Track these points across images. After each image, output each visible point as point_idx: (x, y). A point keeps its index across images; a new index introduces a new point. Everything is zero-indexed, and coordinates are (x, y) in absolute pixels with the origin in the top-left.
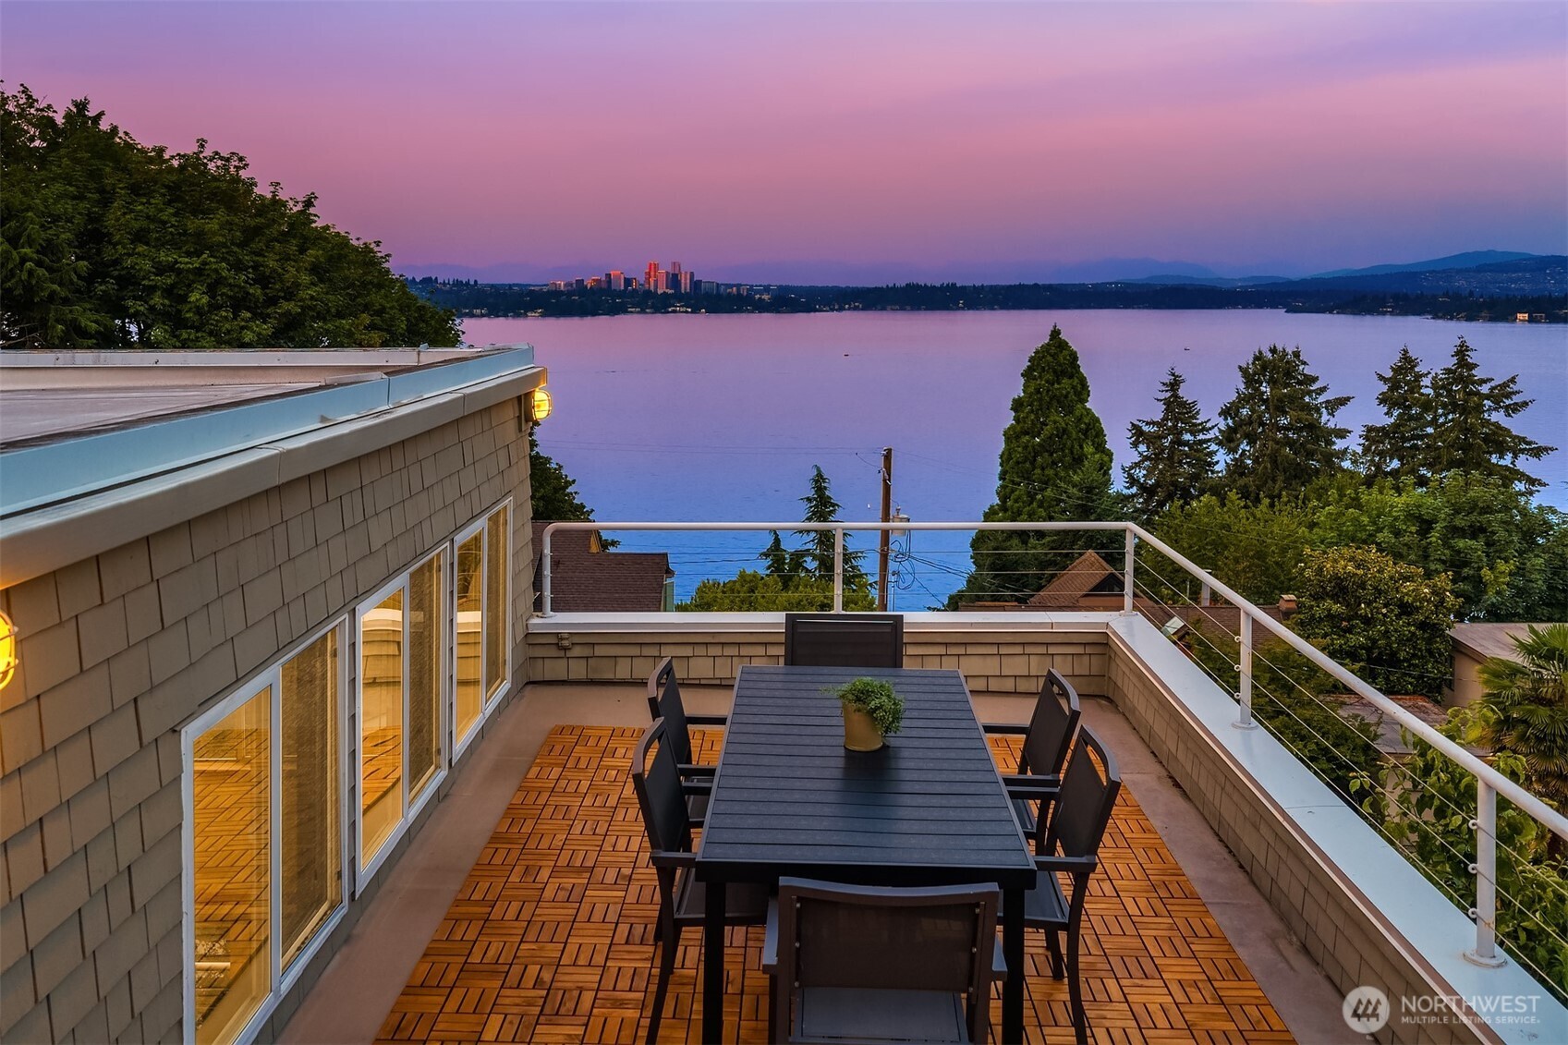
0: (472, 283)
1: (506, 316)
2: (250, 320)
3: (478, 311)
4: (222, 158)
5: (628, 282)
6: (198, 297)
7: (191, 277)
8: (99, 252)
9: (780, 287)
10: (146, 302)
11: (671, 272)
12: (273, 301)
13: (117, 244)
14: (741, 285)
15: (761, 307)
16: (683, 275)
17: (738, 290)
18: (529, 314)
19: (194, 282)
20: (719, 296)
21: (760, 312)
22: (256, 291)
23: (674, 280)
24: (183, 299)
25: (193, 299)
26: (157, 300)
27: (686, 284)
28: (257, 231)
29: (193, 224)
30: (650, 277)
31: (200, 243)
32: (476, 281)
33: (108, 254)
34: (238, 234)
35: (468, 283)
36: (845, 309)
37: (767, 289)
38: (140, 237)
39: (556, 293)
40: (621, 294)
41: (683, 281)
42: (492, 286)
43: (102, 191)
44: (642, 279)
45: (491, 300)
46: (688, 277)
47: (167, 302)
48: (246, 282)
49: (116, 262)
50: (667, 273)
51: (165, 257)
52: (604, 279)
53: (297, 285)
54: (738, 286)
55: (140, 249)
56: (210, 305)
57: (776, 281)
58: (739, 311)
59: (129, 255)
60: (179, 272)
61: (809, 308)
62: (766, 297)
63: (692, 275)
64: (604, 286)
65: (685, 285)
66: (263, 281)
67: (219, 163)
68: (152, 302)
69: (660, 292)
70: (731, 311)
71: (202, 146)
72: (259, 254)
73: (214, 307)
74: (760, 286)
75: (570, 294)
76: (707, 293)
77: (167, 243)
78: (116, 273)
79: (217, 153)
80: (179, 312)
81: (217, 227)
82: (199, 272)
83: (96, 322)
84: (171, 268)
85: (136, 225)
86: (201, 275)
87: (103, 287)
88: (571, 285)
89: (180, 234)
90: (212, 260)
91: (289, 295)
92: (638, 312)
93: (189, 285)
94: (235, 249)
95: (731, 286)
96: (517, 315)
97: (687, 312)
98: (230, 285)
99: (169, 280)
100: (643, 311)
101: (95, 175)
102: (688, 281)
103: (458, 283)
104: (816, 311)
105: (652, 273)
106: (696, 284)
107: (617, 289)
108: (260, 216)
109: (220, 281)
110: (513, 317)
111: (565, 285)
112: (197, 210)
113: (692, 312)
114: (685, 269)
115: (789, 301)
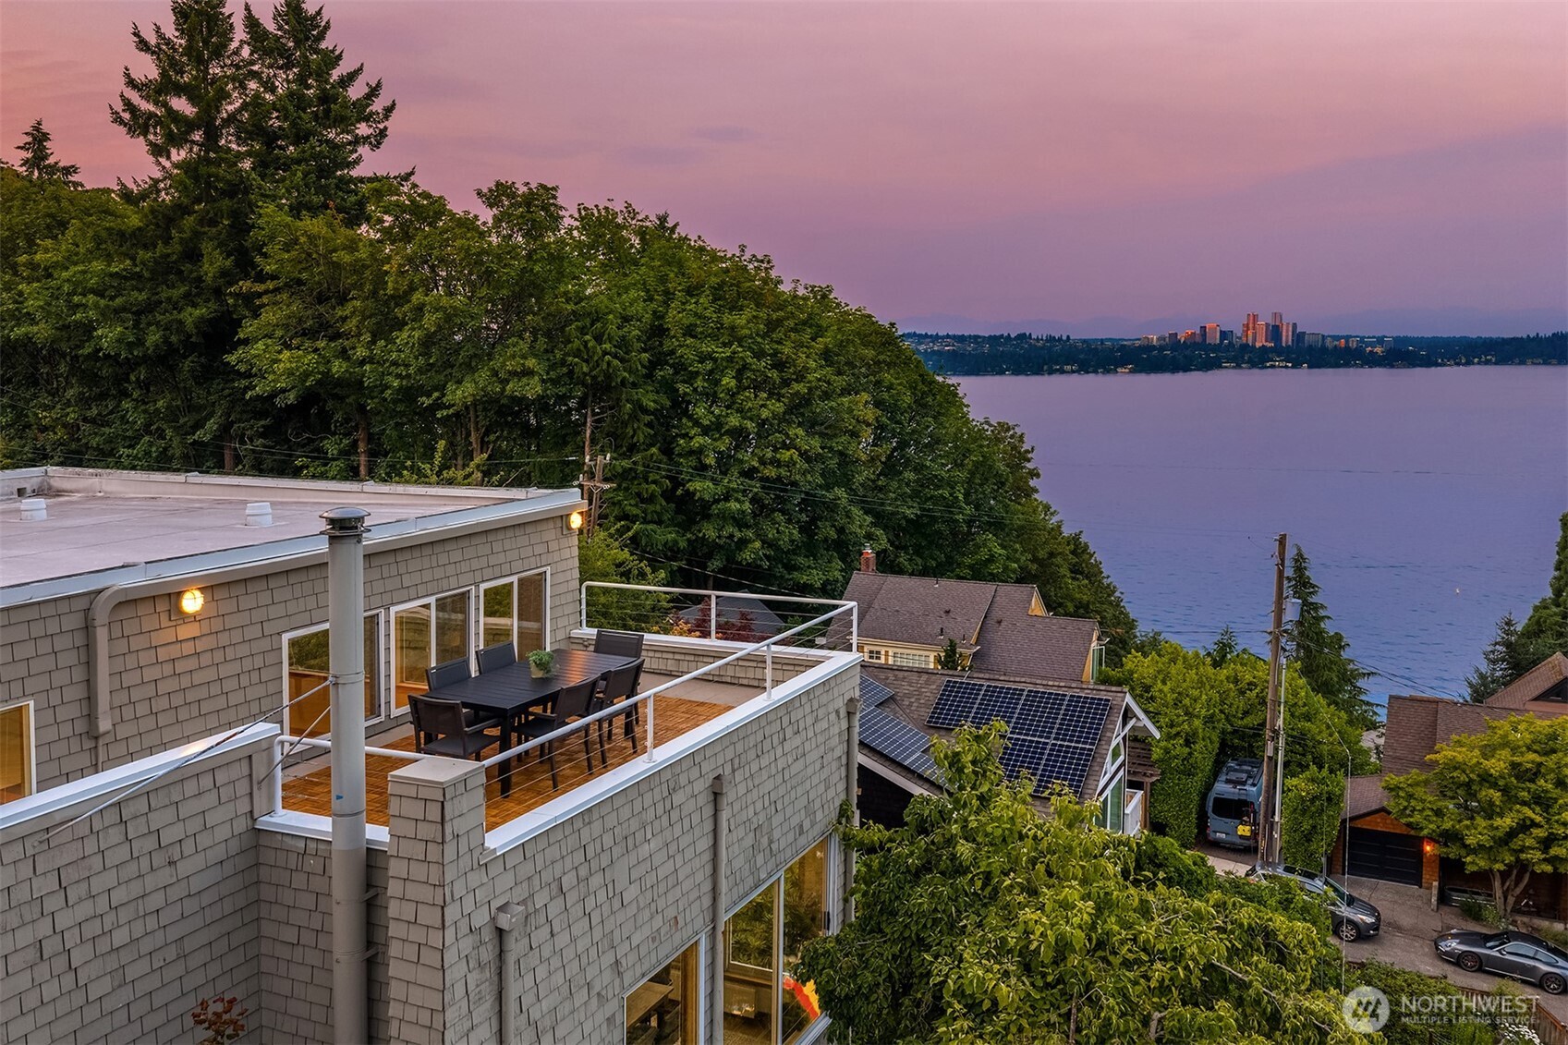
0: (1064, 338)
1: (1095, 372)
2: (767, 399)
3: (1069, 367)
4: (758, 261)
5: (1224, 334)
6: (728, 381)
7: (724, 364)
8: (661, 344)
9: (1397, 339)
10: (692, 385)
11: (1272, 323)
12: (786, 383)
13: (674, 337)
14: (1351, 337)
15: (1372, 361)
16: (1284, 327)
17: (1347, 342)
18: (1119, 370)
19: (726, 368)
20: (1324, 349)
21: (1370, 367)
22: (774, 374)
23: (1275, 332)
24: (717, 382)
25: (724, 382)
26: (699, 383)
27: (1287, 336)
28: (779, 322)
29: (727, 319)
30: (1248, 329)
31: (734, 335)
32: (1068, 337)
33: (668, 345)
34: (762, 326)
35: (1060, 339)
36: (1473, 364)
37: (1380, 341)
38: (690, 331)
39: (1148, 348)
40: (1215, 348)
41: (1284, 334)
42: (1084, 341)
43: (666, 293)
44: (1238, 332)
45: (1082, 356)
46: (1291, 329)
47: (706, 385)
48: (765, 367)
49: (673, 352)
50: (1267, 325)
51: (707, 347)
52: (1198, 332)
53: (806, 369)
54: (1347, 338)
55: (688, 342)
56: (738, 387)
57: (1392, 331)
58: (1347, 365)
59: (681, 346)
60: (715, 360)
61: (1429, 362)
62: (1378, 350)
63: (1295, 326)
64: (1198, 339)
65: (1287, 338)
66: (779, 365)
67: (756, 264)
68: (695, 385)
69: (1258, 345)
70: (1337, 366)
71: (743, 251)
72: (779, 343)
73: (741, 388)
74: (1374, 337)
75: (1162, 348)
76: (1311, 346)
77: (709, 335)
78: (671, 361)
79: (754, 256)
80: (715, 392)
81: (744, 321)
82: (730, 359)
83: (654, 401)
84: (710, 357)
85: (686, 322)
86: (732, 362)
87: (662, 373)
88: (1164, 339)
89: (718, 328)
90: (740, 349)
91: (800, 377)
92: (1234, 367)
93: (722, 371)
94: (759, 340)
95: (1338, 338)
96: (1107, 371)
97: (1286, 367)
98: (753, 371)
99: (709, 365)
100: (1238, 366)
101: (663, 280)
102: (1290, 333)
103: (1051, 339)
104: (1437, 365)
105: (1251, 326)
106: (1299, 337)
107: (1212, 342)
108: (782, 310)
109: (745, 367)
110: (1103, 373)
111: (1158, 339)
112: (735, 307)
113: (1292, 367)
114: (1287, 319)
115: (1403, 354)
